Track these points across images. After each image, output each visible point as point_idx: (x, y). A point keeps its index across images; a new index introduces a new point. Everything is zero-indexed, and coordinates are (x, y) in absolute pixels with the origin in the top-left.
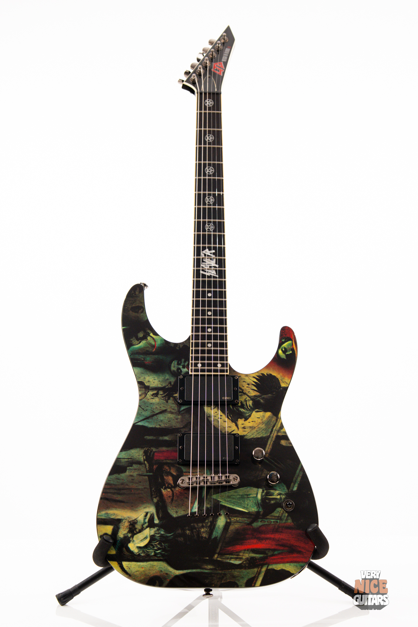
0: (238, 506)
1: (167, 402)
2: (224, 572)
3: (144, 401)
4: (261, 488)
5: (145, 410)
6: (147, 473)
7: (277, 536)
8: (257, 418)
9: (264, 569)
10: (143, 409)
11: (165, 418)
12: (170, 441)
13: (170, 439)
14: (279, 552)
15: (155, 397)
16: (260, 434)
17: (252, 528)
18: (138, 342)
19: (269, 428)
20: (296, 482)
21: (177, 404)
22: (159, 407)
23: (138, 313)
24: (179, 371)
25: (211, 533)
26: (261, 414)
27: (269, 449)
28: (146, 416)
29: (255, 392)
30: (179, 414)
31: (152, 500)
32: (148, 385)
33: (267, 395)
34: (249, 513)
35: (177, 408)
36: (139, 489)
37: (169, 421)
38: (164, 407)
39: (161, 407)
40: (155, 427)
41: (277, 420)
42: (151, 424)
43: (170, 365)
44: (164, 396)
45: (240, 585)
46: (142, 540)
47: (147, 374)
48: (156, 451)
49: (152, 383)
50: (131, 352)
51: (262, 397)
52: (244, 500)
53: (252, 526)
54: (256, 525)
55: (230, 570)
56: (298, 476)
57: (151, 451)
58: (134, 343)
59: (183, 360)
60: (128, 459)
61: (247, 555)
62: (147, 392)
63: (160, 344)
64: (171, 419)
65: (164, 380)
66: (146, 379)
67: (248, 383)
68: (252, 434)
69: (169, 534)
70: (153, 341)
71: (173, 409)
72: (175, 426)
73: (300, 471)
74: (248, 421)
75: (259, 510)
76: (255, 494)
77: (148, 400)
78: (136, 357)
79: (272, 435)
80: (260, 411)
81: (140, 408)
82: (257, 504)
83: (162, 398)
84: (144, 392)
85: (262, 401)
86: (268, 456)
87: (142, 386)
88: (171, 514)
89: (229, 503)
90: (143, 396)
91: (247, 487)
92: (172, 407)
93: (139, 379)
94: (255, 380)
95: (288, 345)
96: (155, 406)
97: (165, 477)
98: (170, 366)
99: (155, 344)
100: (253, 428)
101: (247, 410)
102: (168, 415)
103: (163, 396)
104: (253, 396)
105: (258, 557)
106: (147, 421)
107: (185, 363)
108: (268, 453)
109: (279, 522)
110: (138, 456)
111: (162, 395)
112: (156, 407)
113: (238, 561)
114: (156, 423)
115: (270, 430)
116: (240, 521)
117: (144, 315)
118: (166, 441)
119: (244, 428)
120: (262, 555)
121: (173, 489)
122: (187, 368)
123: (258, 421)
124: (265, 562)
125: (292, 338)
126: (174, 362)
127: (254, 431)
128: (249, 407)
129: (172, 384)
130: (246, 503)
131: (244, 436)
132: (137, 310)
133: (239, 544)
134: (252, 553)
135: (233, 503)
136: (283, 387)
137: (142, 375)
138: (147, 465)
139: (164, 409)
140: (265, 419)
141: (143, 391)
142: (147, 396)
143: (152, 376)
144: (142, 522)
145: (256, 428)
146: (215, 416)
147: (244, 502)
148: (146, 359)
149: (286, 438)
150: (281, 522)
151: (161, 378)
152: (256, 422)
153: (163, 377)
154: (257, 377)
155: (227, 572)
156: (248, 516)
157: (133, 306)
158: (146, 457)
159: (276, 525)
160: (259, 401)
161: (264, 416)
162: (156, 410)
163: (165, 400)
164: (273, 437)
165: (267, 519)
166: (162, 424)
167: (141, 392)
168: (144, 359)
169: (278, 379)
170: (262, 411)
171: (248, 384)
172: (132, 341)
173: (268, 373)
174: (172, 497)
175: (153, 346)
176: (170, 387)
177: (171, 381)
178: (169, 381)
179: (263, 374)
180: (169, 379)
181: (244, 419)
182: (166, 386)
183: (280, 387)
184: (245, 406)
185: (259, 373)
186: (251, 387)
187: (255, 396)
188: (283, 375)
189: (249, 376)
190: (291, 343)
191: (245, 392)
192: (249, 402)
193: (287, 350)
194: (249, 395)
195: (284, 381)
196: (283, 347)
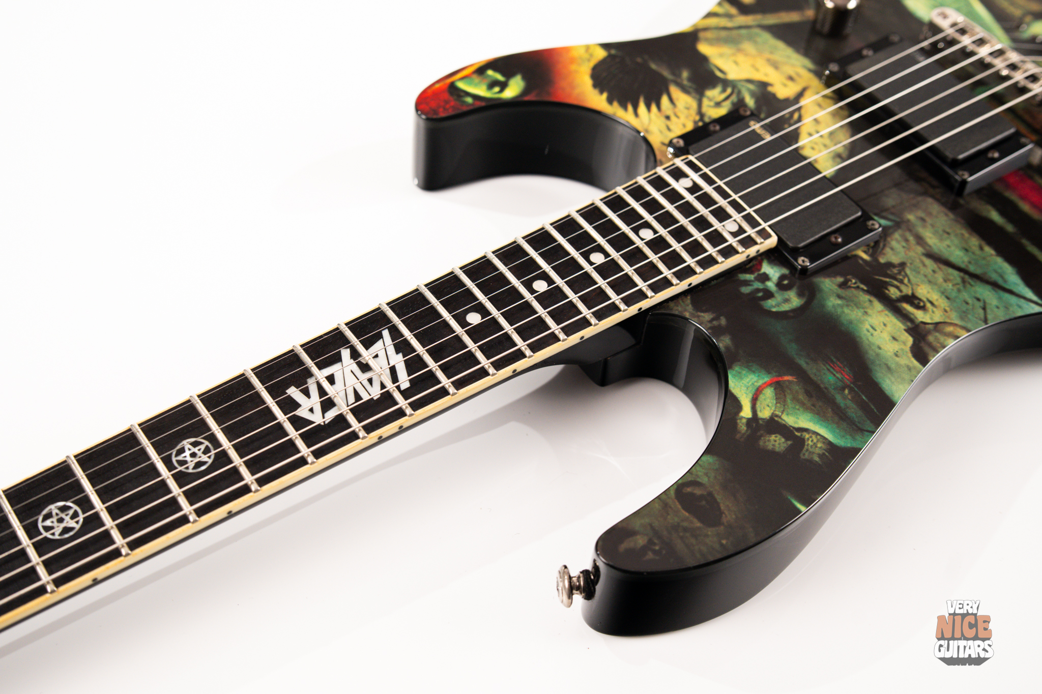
1: (903, 265)
3: (962, 318)
5: (979, 304)
8: (738, 65)
10: (984, 309)
11: (949, 246)
12: (994, 207)
13: (991, 208)
15: (920, 300)
16: (772, 45)
18: (807, 436)
19: (741, 35)
21: (885, 240)
22: (936, 275)
23: (710, 494)
24: (786, 282)
26: (719, 62)
27: (791, 15)
28: (993, 292)
30: (904, 222)
32: (906, 334)
35: (892, 233)
37: (948, 233)
38: (924, 265)
39: (934, 271)
40: (997, 255)
41: (706, 30)
42: (1001, 268)
43: (791, 314)
44: (896, 279)
47: (878, 355)
49: (889, 328)
50: (858, 437)
51: (674, 78)
58: (819, 445)
59: (745, 290)
62: (927, 326)
63: (754, 372)
64: (936, 231)
65: (850, 303)
66: (896, 350)
67: (665, 121)
68: (789, 57)
70: (761, 397)
71: (907, 240)
72: (947, 214)
74: (764, 79)
78: (860, 413)
79: (750, 23)
80: (714, 68)
81: (989, 317)
83: (906, 281)
84: (937, 334)
85: (685, 74)
86: (809, 9)
87: (926, 349)
90: (950, 329)
92: (904, 247)
93: (915, 368)
94: (642, 108)
95: (475, 86)
96: (944, 285)
98: (794, 311)
99: (767, 385)
100: (772, 62)
101: (739, 92)
102: (935, 245)
103: (895, 283)
104: (691, 95)
107: (751, 281)
108: (800, 13)
111: (897, 288)
112: (945, 281)
114: (984, 258)
115: (743, 31)
117: (700, 474)
119: (791, 78)
122: (759, 270)
123: (745, 62)
125: (446, 85)
126: (774, 310)
127: (775, 57)
128: (726, 91)
129: (840, 280)
131: (810, 70)
132: (704, 503)
136: (606, 51)
137: (893, 366)
139: (928, 262)
140: (726, 50)
141: (937, 339)
142: (937, 319)
143: (870, 338)
145: (767, 58)
148: (840, 384)
151: (851, 314)
152: (751, 62)
153: (846, 310)
154: (630, 108)
157: (698, 524)
160: (690, 79)
161: (721, 55)
162: (951, 277)
163: (903, 273)
166: (974, 245)
167: (945, 340)
168: (843, 389)
169: (593, 69)
170: (711, 65)
171: (668, 118)
172: (821, 456)
173: (596, 91)
175: (780, 388)
176: (854, 279)
177: (833, 283)
178: (843, 291)
179: (610, 101)
180: (835, 295)
181: (770, 89)
182: (863, 290)
183: (609, 56)
184: (733, 100)
185: (615, 110)
186: (669, 109)
187: (685, 92)
188: (572, 63)
189: (645, 127)
190: (461, 81)
191: (696, 115)
192: (714, 97)
193: (490, 82)
194: (697, 104)
195: (587, 55)
196: (490, 92)
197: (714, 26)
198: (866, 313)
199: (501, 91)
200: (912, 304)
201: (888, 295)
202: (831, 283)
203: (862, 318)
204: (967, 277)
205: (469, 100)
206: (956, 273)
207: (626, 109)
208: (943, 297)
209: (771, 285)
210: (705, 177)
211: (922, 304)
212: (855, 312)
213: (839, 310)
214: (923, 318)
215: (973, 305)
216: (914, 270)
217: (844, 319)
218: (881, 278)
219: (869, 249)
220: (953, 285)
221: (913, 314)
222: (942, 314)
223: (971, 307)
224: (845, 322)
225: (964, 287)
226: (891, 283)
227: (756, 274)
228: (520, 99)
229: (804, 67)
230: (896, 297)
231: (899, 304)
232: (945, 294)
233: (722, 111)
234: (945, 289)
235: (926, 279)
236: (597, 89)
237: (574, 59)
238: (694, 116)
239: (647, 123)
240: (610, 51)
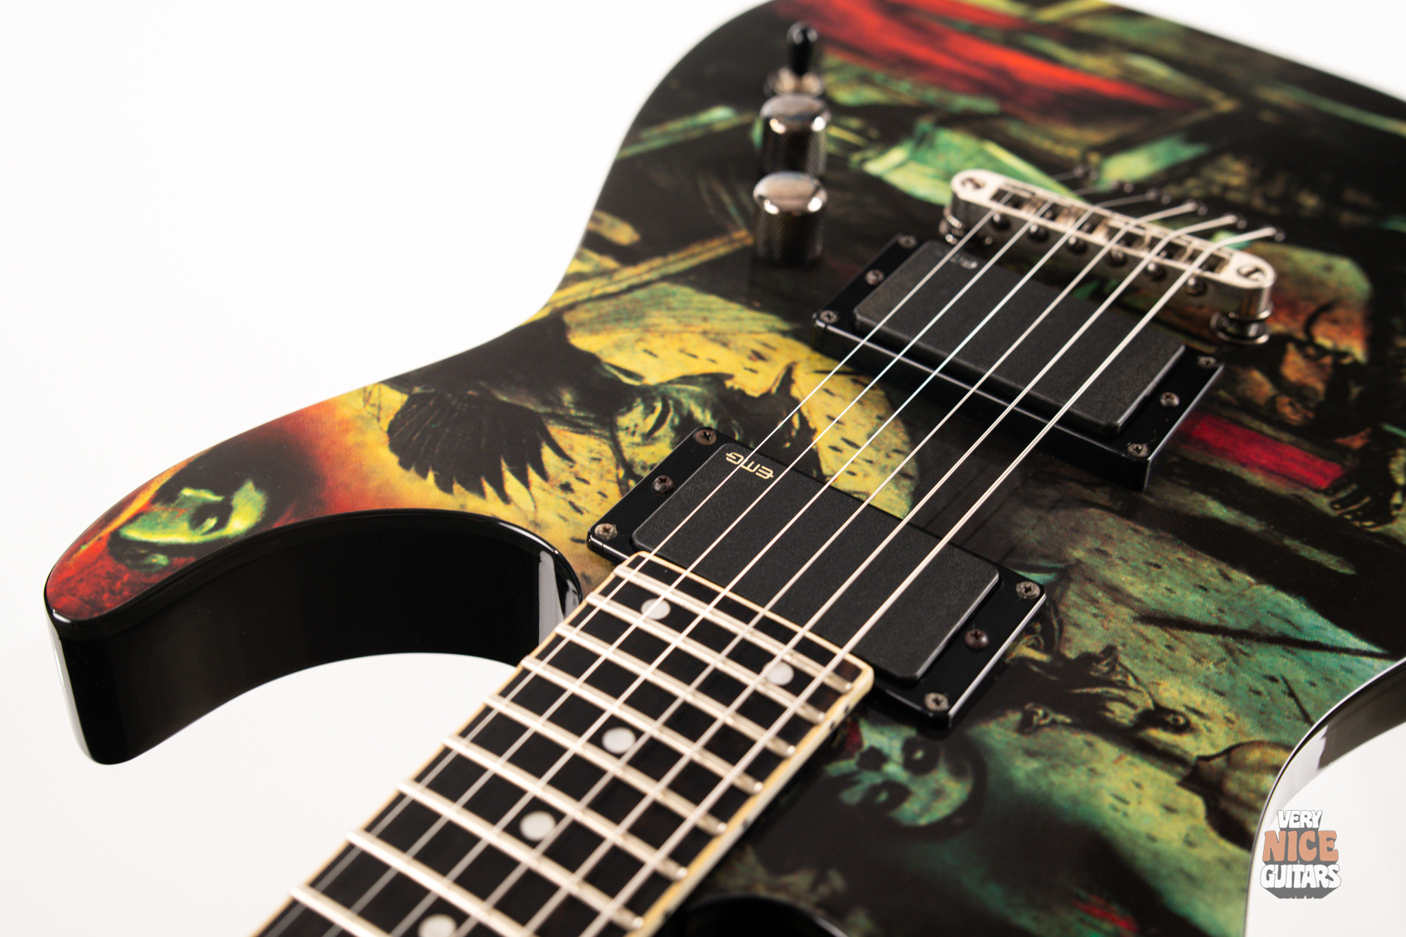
1: (1110, 651)
3: (1264, 726)
5: (1278, 688)
8: (655, 356)
10: (1292, 694)
11: (1169, 590)
12: (1206, 493)
13: (1202, 497)
15: (1174, 712)
16: (702, 306)
19: (638, 301)
20: (697, 126)
21: (1057, 612)
22: (1178, 654)
24: (919, 755)
26: (620, 359)
27: (710, 245)
28: (1290, 656)
29: (562, 444)
30: (1071, 566)
32: (1186, 793)
33: (518, 403)
34: (987, 138)
35: (1062, 595)
37: (1158, 566)
38: (1148, 641)
39: (1168, 647)
40: (1259, 582)
41: (572, 307)
42: (1278, 605)
43: (959, 821)
44: (1113, 684)
48: (1311, 493)
49: (1149, 790)
51: (549, 410)
54: (985, 105)
59: (852, 796)
64: (1136, 568)
65: (1055, 760)
66: (1184, 831)
67: (563, 495)
68: (738, 319)
71: (1094, 601)
72: (1136, 531)
73: (647, 140)
74: (713, 369)
76: (908, 168)
77: (1229, 720)
79: (646, 277)
80: (616, 373)
81: (1309, 708)
82: (925, 145)
83: (1131, 681)
84: (1238, 774)
85: (567, 398)
86: (737, 229)
87: (1236, 811)
90: (1255, 755)
91: (927, 197)
92: (1095, 616)
93: (1235, 859)
94: (512, 484)
95: (165, 527)
96: (1201, 668)
97: (1320, 387)
98: (960, 811)
100: (712, 336)
101: (678, 405)
102: (1146, 594)
103: (1115, 691)
104: (594, 434)
106: (1299, 629)
107: (853, 774)
108: (726, 239)
111: (1123, 700)
112: (1199, 660)
114: (1241, 595)
115: (639, 294)
116: (1045, 137)
118: (1226, 501)
119: (758, 356)
121: (1301, 336)
122: (860, 744)
123: (665, 347)
125: (104, 543)
126: (923, 821)
127: (715, 325)
128: (652, 410)
129: (1015, 717)
131: (784, 334)
133: (1099, 94)
134: (1063, 57)
136: (402, 392)
137: (1194, 870)
139: (1151, 631)
140: (623, 334)
141: (1243, 784)
142: (1223, 743)
143: (1128, 824)
145: (700, 330)
146: (871, 462)
149: (594, 242)
151: (1067, 783)
152: (677, 345)
153: (1056, 778)
154: (488, 488)
160: (578, 405)
161: (618, 346)
162: (1206, 650)
163: (1119, 669)
164: (653, 269)
166: (1212, 575)
167: (1258, 781)
169: (391, 431)
170: (608, 368)
171: (566, 487)
173: (412, 473)
176: (1039, 708)
177: (1007, 729)
178: (1031, 738)
179: (445, 486)
180: (1020, 752)
181: (729, 384)
182: (1064, 724)
183: (413, 399)
184: (672, 421)
185: (461, 501)
186: (563, 471)
187: (580, 430)
188: (346, 431)
189: (531, 517)
190: (133, 525)
191: (617, 468)
192: (636, 426)
193: (192, 511)
194: (611, 447)
195: (369, 408)
196: (199, 531)
197: (585, 296)
198: (1093, 772)
199: (221, 524)
200: (1166, 727)
201: (1114, 720)
202: (1002, 731)
203: (1092, 786)
204: (1230, 640)
205: (161, 560)
206: (1208, 638)
208: (1211, 693)
209: (894, 769)
210: (688, 587)
211: (1182, 721)
212: (1073, 777)
213: (1043, 782)
214: (1199, 749)
215: (1269, 693)
216: (1136, 657)
217: (1060, 799)
218: (1085, 690)
219: (1037, 639)
220: (1216, 665)
221: (1177, 747)
222: (1225, 728)
223: (1268, 698)
224: (1066, 805)
225: (1236, 661)
226: (1109, 695)
227: (857, 756)
228: (264, 529)
229: (772, 330)
230: (1131, 721)
231: (1142, 734)
232: (1211, 686)
233: (662, 450)
234: (1207, 677)
235: (1164, 668)
236: (413, 469)
237: (348, 422)
238: (614, 471)
239: (532, 509)
240: (411, 389)
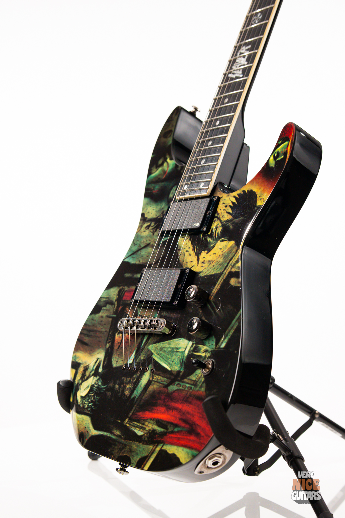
0: (165, 362)
1: (153, 234)
2: (126, 442)
3: (138, 235)
4: (192, 342)
5: (135, 244)
6: (113, 314)
7: (185, 407)
8: (220, 249)
9: (158, 449)
11: (146, 252)
14: (179, 429)
15: (147, 229)
16: (214, 270)
17: (166, 391)
18: (156, 170)
19: (225, 262)
20: (227, 335)
22: (146, 240)
25: (132, 392)
26: (225, 243)
27: (217, 290)
28: (134, 251)
29: (229, 215)
31: (106, 345)
32: (147, 217)
33: (239, 219)
34: (170, 373)
36: (102, 332)
37: (147, 256)
38: (149, 240)
40: (135, 263)
41: (237, 251)
42: (134, 260)
43: (170, 191)
45: (132, 463)
46: (85, 389)
47: (150, 204)
48: (127, 290)
49: (150, 214)
51: (233, 221)
52: (173, 355)
53: (167, 389)
54: (171, 388)
55: (131, 442)
56: (232, 327)
57: (124, 290)
58: (153, 171)
60: (106, 298)
61: (151, 426)
62: (144, 224)
63: (171, 169)
64: (150, 254)
65: (160, 210)
66: (147, 210)
67: (226, 204)
68: (208, 271)
69: (103, 386)
70: (167, 166)
71: (155, 242)
73: (236, 321)
74: (210, 253)
75: (180, 369)
76: (184, 348)
77: (141, 233)
78: (150, 187)
79: (226, 271)
81: (133, 243)
82: (182, 361)
83: (151, 230)
84: (142, 224)
85: (231, 227)
86: (212, 299)
87: (142, 218)
88: (113, 363)
89: (159, 357)
90: (140, 229)
91: (180, 338)
92: (155, 240)
93: (143, 211)
94: (234, 200)
95: (282, 148)
98: (170, 193)
99: (167, 170)
100: (212, 262)
101: (214, 240)
102: (148, 249)
103: (153, 227)
104: (225, 222)
105: (159, 431)
106: (132, 257)
108: (214, 295)
109: (192, 388)
110: (113, 296)
112: (144, 241)
113: (141, 431)
114: (138, 259)
115: (226, 265)
116: (160, 381)
117: (170, 139)
119: (203, 262)
120: (162, 430)
123: (218, 253)
124: (163, 439)
125: (290, 138)
126: (174, 188)
127: (211, 266)
128: (217, 235)
130: (173, 358)
131: (200, 273)
132: (167, 135)
133: (149, 411)
134: (155, 425)
135: (162, 357)
136: (258, 206)
137: (147, 206)
138: (116, 305)
139: (148, 242)
140: (226, 250)
142: (142, 228)
143: (153, 206)
144: (91, 368)
145: (214, 262)
146: (184, 249)
147: (171, 357)
150: (194, 389)
153: (160, 207)
154: (237, 196)
155: (128, 443)
156: (168, 376)
157: (166, 131)
158: (118, 297)
159: (189, 391)
160: (229, 226)
161: (226, 246)
162: (143, 244)
163: (153, 232)
164: (225, 274)
165: (183, 382)
166: (141, 260)
167: (140, 225)
168: (154, 188)
169: (256, 195)
170: (226, 239)
171: (226, 206)
172: (153, 169)
173: (250, 190)
174: (119, 344)
179: (244, 191)
180: (164, 208)
181: (207, 251)
183: (256, 206)
184: (214, 235)
185: (241, 191)
186: (227, 210)
187: (227, 221)
188: (263, 190)
189: (230, 196)
190: (287, 144)
191: (220, 217)
192: (219, 229)
193: (280, 154)
194: (222, 221)
195: (262, 198)
196: (277, 152)
197: (235, 256)
198: (156, 211)
199: (274, 156)
203: (156, 209)
204: (140, 248)
207: (238, 195)
215: (136, 242)
216: (151, 236)
218: (157, 224)
221: (147, 223)
224: (159, 204)
225: (140, 245)
231: (151, 222)
232: (143, 237)
235: (148, 236)
236: (250, 191)
237: (264, 192)
238: (220, 216)
239: (230, 198)
240: (257, 208)
